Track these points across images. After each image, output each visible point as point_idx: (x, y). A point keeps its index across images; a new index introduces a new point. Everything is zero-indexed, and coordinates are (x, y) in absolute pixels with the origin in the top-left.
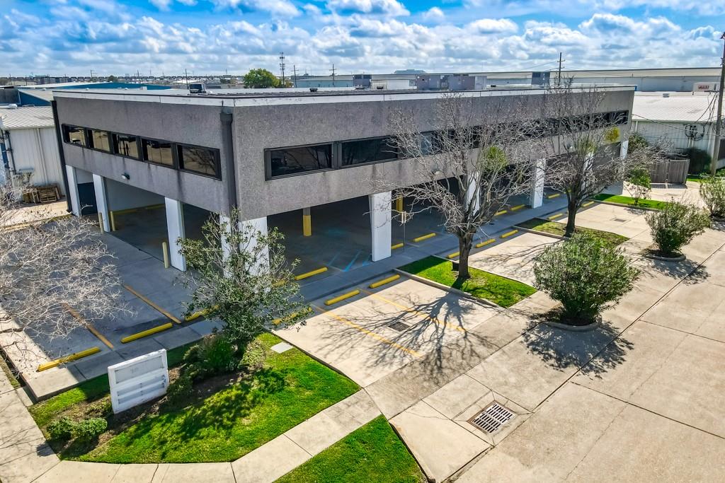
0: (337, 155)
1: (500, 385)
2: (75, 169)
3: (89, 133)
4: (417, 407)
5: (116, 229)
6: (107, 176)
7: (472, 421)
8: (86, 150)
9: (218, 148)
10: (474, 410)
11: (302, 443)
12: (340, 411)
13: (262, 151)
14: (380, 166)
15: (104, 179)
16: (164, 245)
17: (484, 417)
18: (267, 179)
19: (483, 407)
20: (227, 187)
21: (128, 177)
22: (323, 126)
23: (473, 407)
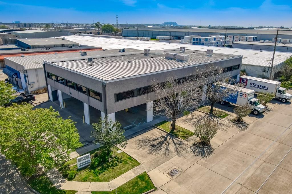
0: (136, 93)
1: (178, 164)
2: (51, 87)
3: (57, 77)
4: (154, 169)
5: (66, 107)
6: (63, 91)
7: (169, 173)
8: (56, 82)
9: (101, 93)
10: (169, 171)
11: (125, 178)
12: (134, 170)
13: (114, 94)
14: (149, 94)
15: (62, 92)
16: (83, 116)
17: (172, 172)
18: (115, 102)
19: (172, 170)
20: (104, 104)
21: (71, 94)
22: (132, 85)
23: (170, 169)
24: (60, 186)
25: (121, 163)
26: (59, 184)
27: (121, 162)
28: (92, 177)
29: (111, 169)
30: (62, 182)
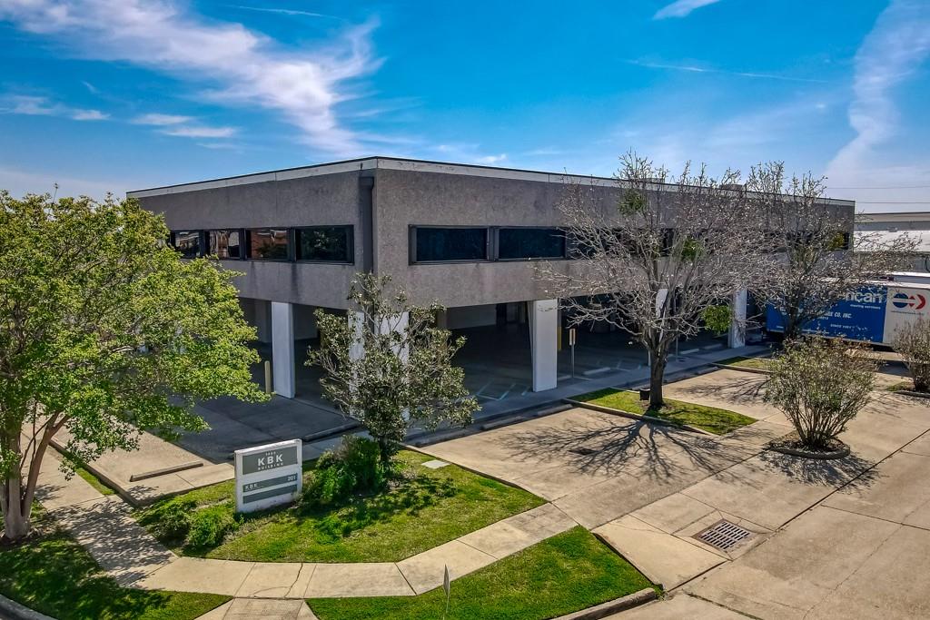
0: (493, 244)
1: (729, 504)
4: (623, 520)
7: (697, 536)
9: (351, 223)
10: (697, 529)
12: (523, 521)
13: (407, 227)
16: (267, 365)
17: (713, 534)
18: (411, 263)
19: (710, 524)
24: (140, 576)
25: (452, 496)
26: (132, 570)
27: (448, 495)
28: (308, 544)
29: (404, 515)
30: (150, 562)
